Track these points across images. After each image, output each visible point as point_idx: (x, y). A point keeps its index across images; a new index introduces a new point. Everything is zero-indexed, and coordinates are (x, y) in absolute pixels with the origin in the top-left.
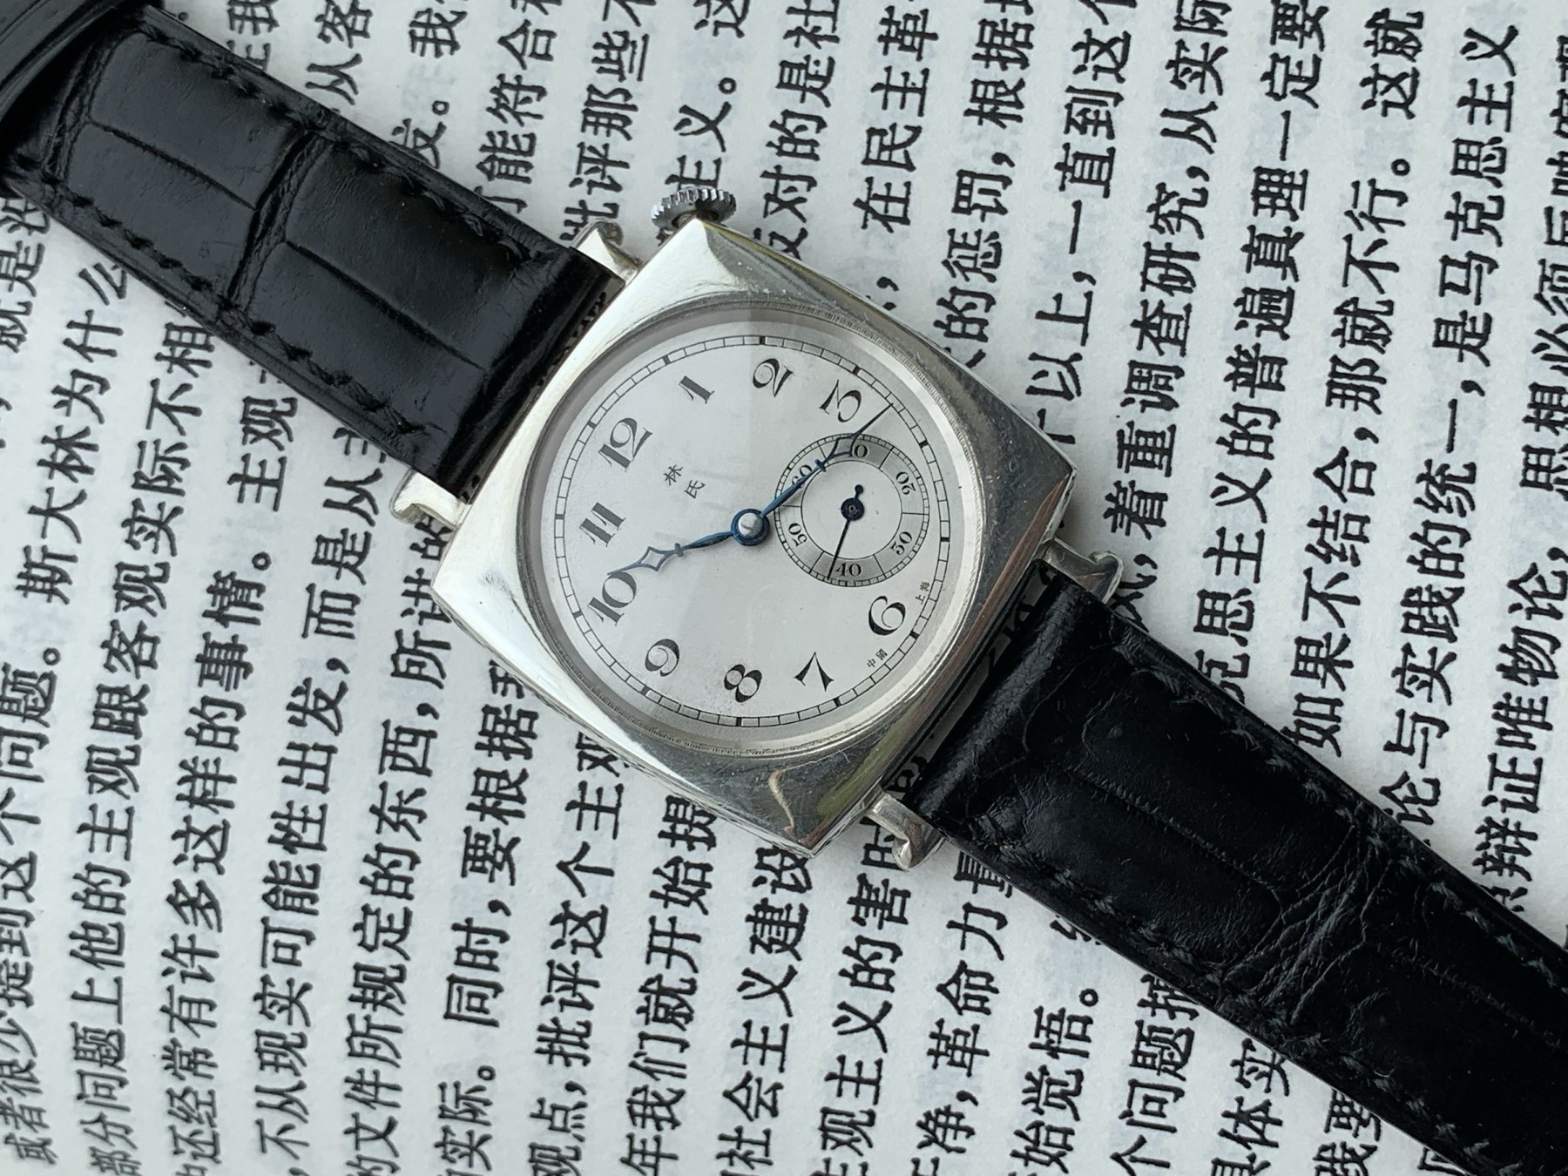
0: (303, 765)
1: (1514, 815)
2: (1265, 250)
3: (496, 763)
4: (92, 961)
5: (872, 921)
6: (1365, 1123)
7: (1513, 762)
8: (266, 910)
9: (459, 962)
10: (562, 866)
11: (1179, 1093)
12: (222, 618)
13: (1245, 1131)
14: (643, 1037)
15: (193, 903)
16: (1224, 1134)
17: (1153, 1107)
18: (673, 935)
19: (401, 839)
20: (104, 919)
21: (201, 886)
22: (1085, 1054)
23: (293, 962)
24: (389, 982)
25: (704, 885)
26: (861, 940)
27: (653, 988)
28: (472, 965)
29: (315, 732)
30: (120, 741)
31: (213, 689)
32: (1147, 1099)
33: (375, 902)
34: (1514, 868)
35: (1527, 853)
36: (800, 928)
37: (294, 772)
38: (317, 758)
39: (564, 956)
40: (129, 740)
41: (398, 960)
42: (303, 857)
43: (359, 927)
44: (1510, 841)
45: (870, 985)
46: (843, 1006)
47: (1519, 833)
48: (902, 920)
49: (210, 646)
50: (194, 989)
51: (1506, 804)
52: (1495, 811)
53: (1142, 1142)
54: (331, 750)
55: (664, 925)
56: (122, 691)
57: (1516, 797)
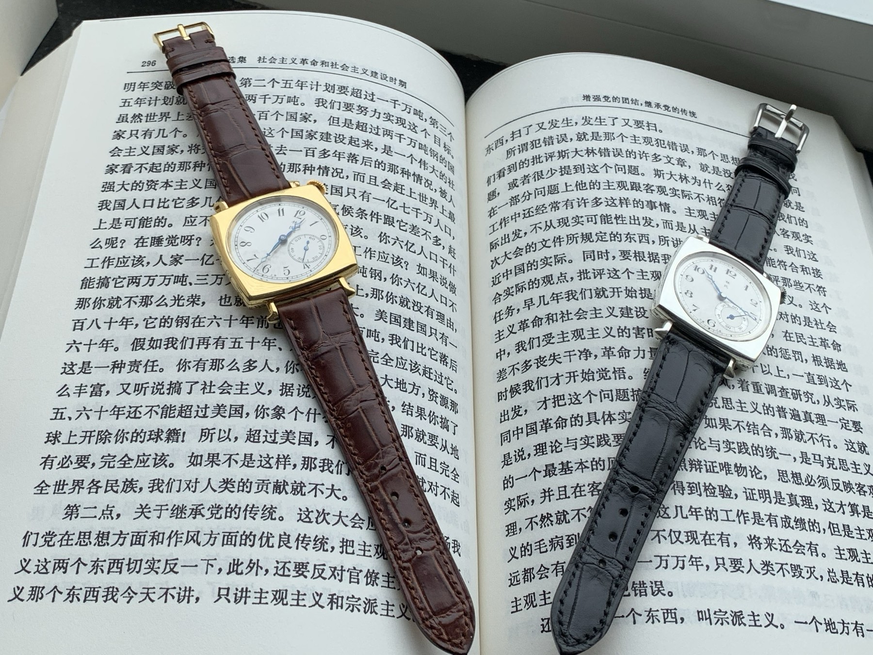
0: (634, 220)
1: (704, 467)
2: (807, 416)
3: (646, 256)
4: (576, 185)
5: (634, 331)
6: (617, 442)
7: (716, 467)
8: (599, 215)
9: (598, 252)
10: (627, 269)
11: (612, 400)
12: (660, 205)
13: (606, 417)
14: (591, 290)
15: (597, 202)
16: (604, 412)
17: (606, 396)
18: (618, 292)
19: (624, 238)
20: (588, 186)
21: (601, 203)
22: (616, 379)
23: (588, 221)
24: (589, 239)
25: (632, 297)
26: (629, 329)
27: (604, 290)
28: (598, 255)
29: (642, 222)
30: (629, 186)
31: (645, 203)
32: (608, 394)
33: (608, 235)
34: (692, 468)
35: (696, 470)
36: (628, 317)
37: (632, 218)
38: (637, 222)
39: (606, 271)
40: (630, 188)
41: (595, 240)
42: (614, 221)
43: (601, 232)
44: (698, 467)
45: (619, 333)
46: (611, 328)
47: (700, 468)
48: (636, 337)
49: (654, 203)
50: (575, 204)
51: (706, 465)
52: (703, 463)
53: (596, 395)
54: (639, 224)
55: (620, 290)
56: (640, 187)
57: (708, 468)
